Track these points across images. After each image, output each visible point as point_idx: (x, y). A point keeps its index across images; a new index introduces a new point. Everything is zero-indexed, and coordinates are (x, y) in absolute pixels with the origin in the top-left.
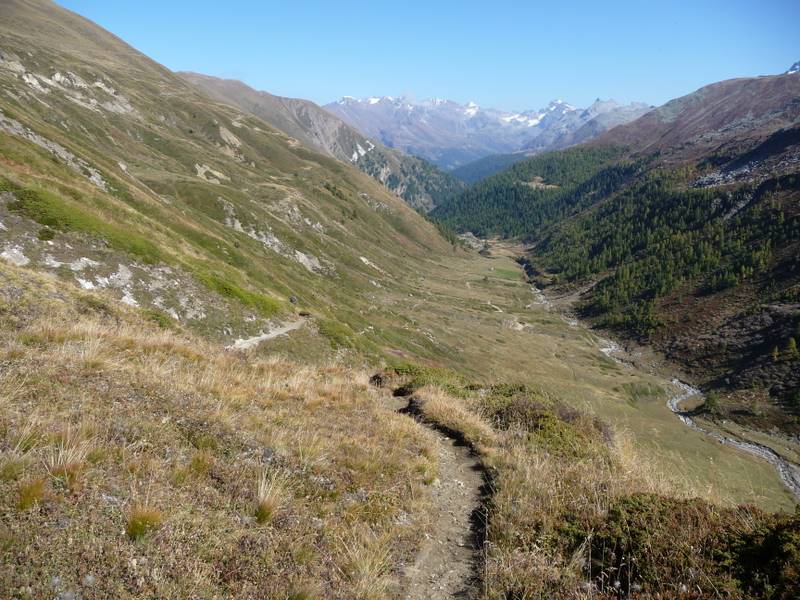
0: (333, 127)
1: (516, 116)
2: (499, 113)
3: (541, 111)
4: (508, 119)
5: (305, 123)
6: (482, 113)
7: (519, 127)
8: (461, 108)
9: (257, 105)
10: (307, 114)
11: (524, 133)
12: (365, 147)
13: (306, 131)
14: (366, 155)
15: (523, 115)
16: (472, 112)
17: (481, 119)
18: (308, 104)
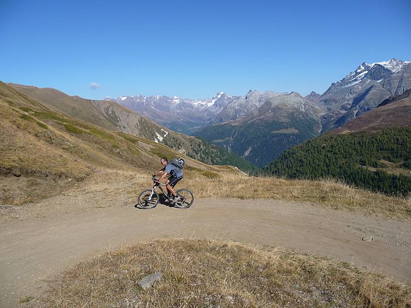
0: (134, 120)
1: (200, 102)
2: (191, 100)
3: (213, 98)
4: (196, 104)
5: (113, 120)
6: (183, 102)
7: (203, 107)
8: (171, 99)
9: (74, 108)
10: (113, 112)
11: (206, 111)
12: (162, 134)
13: (116, 126)
14: (164, 140)
15: (203, 101)
16: (177, 101)
17: (183, 104)
18: (112, 103)
